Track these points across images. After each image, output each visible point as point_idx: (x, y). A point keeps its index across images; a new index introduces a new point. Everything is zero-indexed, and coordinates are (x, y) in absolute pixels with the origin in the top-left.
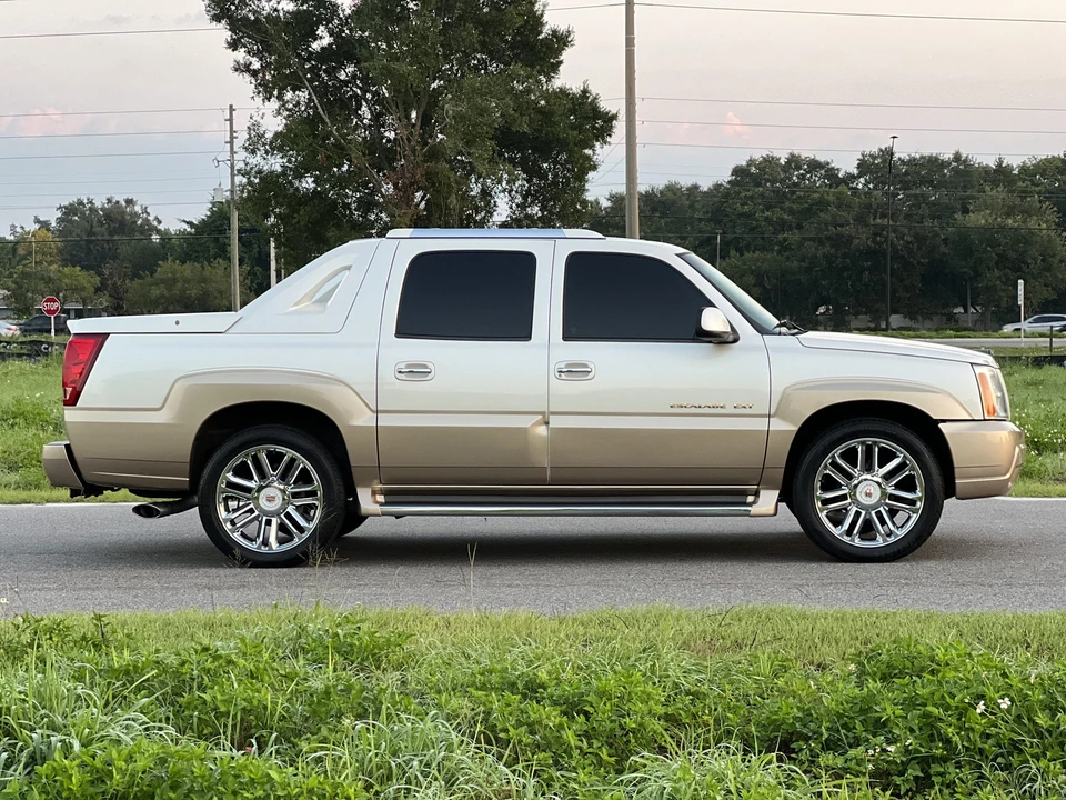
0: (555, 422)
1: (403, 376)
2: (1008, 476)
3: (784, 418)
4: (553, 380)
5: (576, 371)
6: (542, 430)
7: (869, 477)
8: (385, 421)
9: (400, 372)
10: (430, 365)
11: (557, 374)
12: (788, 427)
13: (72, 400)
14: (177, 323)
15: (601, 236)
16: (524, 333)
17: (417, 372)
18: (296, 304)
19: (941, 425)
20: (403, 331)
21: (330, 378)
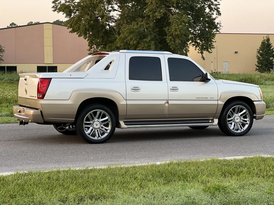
0: (170, 102)
1: (132, 90)
2: (264, 115)
3: (221, 101)
5: (174, 89)
6: (167, 105)
7: (237, 115)
9: (132, 89)
10: (139, 87)
12: (222, 103)
15: (172, 54)
16: (160, 79)
17: (136, 89)
18: (101, 71)
19: (254, 102)
20: (130, 78)
21: (114, 91)
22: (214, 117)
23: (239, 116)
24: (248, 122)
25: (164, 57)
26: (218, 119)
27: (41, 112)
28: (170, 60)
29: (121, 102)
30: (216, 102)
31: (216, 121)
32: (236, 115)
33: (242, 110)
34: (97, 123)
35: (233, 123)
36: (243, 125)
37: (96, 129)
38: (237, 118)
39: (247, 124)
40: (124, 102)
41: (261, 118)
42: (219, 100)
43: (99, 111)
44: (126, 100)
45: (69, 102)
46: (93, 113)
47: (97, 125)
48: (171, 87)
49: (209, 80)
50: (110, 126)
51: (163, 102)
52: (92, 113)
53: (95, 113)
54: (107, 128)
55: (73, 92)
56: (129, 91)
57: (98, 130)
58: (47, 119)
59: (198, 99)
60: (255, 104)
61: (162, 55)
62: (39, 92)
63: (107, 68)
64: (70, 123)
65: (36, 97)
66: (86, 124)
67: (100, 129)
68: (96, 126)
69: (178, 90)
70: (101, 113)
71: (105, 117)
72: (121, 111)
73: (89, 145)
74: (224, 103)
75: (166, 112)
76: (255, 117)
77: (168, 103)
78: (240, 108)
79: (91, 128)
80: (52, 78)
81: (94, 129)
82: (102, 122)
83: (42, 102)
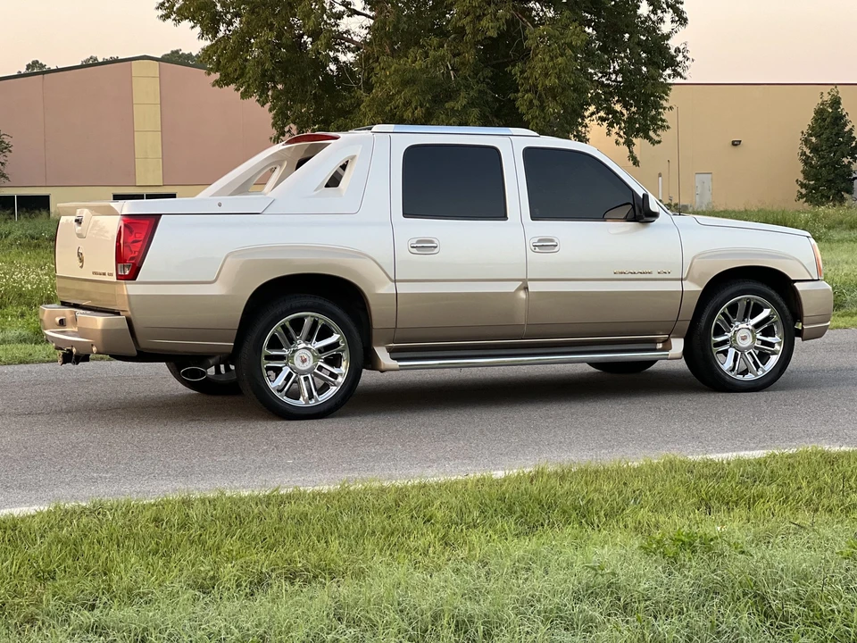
0: (533, 287)
1: (414, 250)
3: (694, 281)
4: (530, 253)
5: (546, 245)
6: (522, 295)
7: (744, 325)
8: (404, 289)
10: (436, 241)
11: (533, 248)
12: (694, 288)
13: (133, 276)
14: (220, 205)
16: (502, 215)
17: (425, 246)
20: (408, 212)
22: (672, 332)
23: (750, 328)
24: (777, 347)
25: (512, 144)
26: (682, 340)
27: (129, 321)
28: (529, 153)
29: (378, 289)
30: (676, 287)
31: (678, 346)
32: (741, 326)
33: (758, 309)
34: (304, 356)
35: (732, 352)
36: (764, 357)
37: (302, 373)
38: (744, 333)
39: (774, 353)
40: (387, 289)
41: (819, 334)
42: (685, 279)
43: (309, 317)
44: (395, 281)
45: (216, 290)
46: (292, 322)
47: (304, 361)
48: (536, 240)
49: (655, 215)
50: (344, 364)
51: (511, 287)
52: (287, 324)
53: (297, 324)
54: (335, 371)
55: (228, 259)
56: (404, 253)
57: (309, 376)
58: (146, 343)
59: (621, 277)
60: (799, 289)
61: (507, 138)
62: (120, 258)
63: (334, 181)
64: (218, 357)
65: (111, 275)
66: (269, 358)
67: (315, 373)
68: (301, 364)
69: (556, 249)
70: (315, 323)
71: (330, 334)
72: (380, 315)
73: (280, 423)
74: (701, 289)
75: (521, 318)
76: (799, 333)
77: (526, 288)
78: (752, 303)
79: (286, 371)
80: (161, 215)
81: (294, 375)
82: (320, 351)
83: (130, 289)
